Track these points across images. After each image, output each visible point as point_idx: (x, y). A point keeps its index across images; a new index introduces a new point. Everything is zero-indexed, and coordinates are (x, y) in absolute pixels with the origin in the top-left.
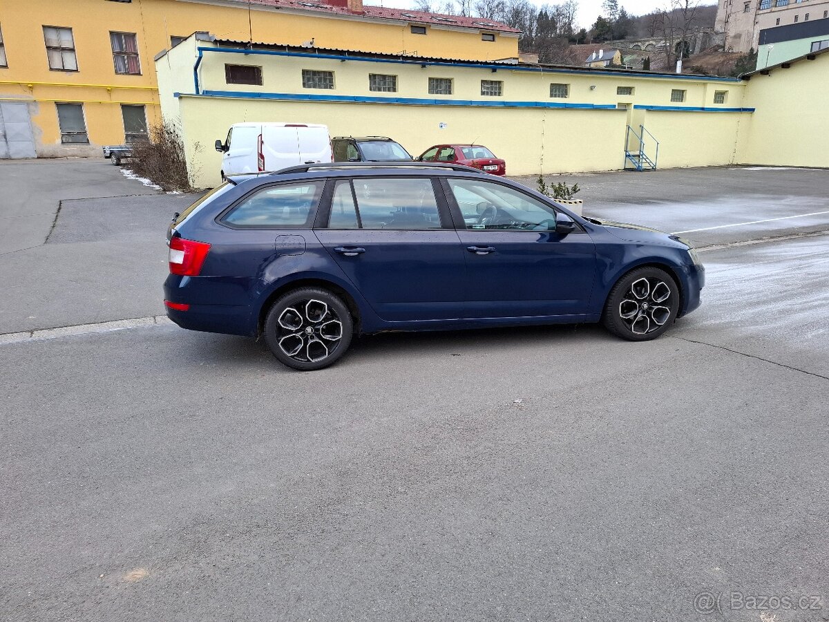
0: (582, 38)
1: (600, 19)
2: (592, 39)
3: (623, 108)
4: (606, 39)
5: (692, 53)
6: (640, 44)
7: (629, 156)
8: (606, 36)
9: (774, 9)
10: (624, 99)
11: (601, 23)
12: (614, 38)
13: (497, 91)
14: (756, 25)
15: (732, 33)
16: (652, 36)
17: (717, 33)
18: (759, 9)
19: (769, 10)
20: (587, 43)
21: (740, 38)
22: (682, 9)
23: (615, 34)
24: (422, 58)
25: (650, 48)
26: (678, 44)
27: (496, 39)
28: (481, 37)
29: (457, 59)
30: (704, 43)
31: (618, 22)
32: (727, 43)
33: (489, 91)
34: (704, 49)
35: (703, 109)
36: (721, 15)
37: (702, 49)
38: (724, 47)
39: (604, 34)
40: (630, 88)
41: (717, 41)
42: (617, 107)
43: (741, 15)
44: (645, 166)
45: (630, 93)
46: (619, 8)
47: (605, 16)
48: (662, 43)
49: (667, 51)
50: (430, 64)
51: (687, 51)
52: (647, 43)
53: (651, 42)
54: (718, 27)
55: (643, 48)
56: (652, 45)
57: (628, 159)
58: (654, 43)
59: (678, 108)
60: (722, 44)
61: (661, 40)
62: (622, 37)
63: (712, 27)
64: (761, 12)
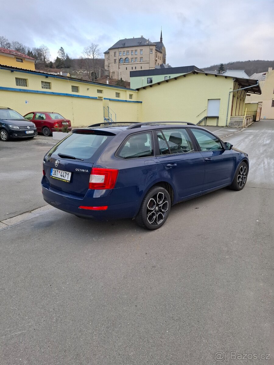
0: (51, 65)
1: (58, 58)
2: (55, 67)
3: (100, 99)
4: (62, 67)
5: (98, 77)
6: (77, 71)
7: (106, 119)
8: (62, 66)
9: (124, 63)
10: (100, 95)
11: (58, 60)
12: (65, 67)
13: (49, 87)
14: (120, 69)
15: (111, 71)
16: (81, 68)
17: (106, 70)
18: (120, 63)
19: (123, 64)
20: (54, 68)
21: (114, 73)
22: (92, 59)
23: (65, 65)
24: (11, 67)
25: (81, 74)
26: (93, 73)
27: (23, 61)
28: (15, 60)
29: (29, 70)
30: (102, 74)
31: (66, 60)
32: (110, 75)
33: (45, 86)
34: (102, 76)
35: (126, 101)
36: (106, 63)
37: (101, 76)
38: (109, 76)
39: (61, 65)
40: (101, 90)
41: (106, 73)
42: (98, 98)
43: (113, 64)
44: (110, 121)
45: (101, 93)
46: (65, 55)
47: (60, 57)
48: (86, 72)
49: (88, 76)
50: (16, 71)
51: (96, 76)
52: (79, 71)
53: (81, 71)
54: (106, 68)
55: (78, 73)
56: (82, 73)
57: (105, 120)
58: (82, 71)
59: (118, 100)
60: (108, 75)
61: (85, 71)
62: (68, 67)
63: (104, 67)
64: (120, 64)
